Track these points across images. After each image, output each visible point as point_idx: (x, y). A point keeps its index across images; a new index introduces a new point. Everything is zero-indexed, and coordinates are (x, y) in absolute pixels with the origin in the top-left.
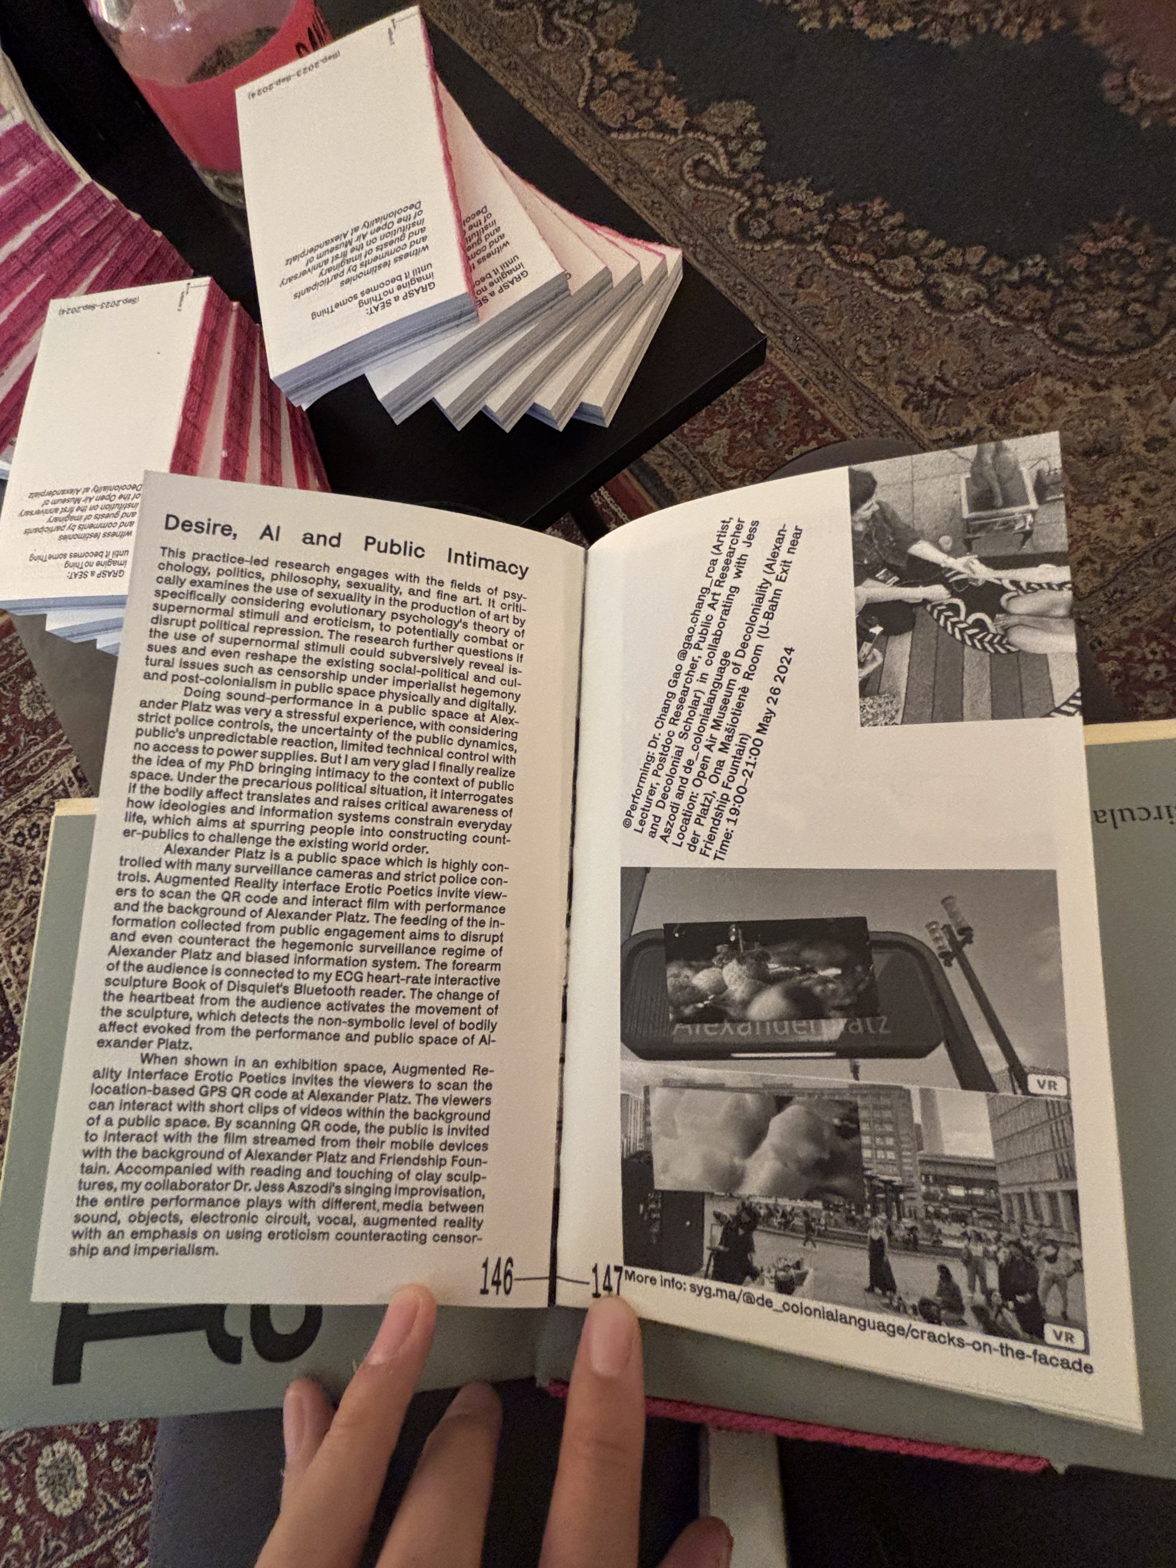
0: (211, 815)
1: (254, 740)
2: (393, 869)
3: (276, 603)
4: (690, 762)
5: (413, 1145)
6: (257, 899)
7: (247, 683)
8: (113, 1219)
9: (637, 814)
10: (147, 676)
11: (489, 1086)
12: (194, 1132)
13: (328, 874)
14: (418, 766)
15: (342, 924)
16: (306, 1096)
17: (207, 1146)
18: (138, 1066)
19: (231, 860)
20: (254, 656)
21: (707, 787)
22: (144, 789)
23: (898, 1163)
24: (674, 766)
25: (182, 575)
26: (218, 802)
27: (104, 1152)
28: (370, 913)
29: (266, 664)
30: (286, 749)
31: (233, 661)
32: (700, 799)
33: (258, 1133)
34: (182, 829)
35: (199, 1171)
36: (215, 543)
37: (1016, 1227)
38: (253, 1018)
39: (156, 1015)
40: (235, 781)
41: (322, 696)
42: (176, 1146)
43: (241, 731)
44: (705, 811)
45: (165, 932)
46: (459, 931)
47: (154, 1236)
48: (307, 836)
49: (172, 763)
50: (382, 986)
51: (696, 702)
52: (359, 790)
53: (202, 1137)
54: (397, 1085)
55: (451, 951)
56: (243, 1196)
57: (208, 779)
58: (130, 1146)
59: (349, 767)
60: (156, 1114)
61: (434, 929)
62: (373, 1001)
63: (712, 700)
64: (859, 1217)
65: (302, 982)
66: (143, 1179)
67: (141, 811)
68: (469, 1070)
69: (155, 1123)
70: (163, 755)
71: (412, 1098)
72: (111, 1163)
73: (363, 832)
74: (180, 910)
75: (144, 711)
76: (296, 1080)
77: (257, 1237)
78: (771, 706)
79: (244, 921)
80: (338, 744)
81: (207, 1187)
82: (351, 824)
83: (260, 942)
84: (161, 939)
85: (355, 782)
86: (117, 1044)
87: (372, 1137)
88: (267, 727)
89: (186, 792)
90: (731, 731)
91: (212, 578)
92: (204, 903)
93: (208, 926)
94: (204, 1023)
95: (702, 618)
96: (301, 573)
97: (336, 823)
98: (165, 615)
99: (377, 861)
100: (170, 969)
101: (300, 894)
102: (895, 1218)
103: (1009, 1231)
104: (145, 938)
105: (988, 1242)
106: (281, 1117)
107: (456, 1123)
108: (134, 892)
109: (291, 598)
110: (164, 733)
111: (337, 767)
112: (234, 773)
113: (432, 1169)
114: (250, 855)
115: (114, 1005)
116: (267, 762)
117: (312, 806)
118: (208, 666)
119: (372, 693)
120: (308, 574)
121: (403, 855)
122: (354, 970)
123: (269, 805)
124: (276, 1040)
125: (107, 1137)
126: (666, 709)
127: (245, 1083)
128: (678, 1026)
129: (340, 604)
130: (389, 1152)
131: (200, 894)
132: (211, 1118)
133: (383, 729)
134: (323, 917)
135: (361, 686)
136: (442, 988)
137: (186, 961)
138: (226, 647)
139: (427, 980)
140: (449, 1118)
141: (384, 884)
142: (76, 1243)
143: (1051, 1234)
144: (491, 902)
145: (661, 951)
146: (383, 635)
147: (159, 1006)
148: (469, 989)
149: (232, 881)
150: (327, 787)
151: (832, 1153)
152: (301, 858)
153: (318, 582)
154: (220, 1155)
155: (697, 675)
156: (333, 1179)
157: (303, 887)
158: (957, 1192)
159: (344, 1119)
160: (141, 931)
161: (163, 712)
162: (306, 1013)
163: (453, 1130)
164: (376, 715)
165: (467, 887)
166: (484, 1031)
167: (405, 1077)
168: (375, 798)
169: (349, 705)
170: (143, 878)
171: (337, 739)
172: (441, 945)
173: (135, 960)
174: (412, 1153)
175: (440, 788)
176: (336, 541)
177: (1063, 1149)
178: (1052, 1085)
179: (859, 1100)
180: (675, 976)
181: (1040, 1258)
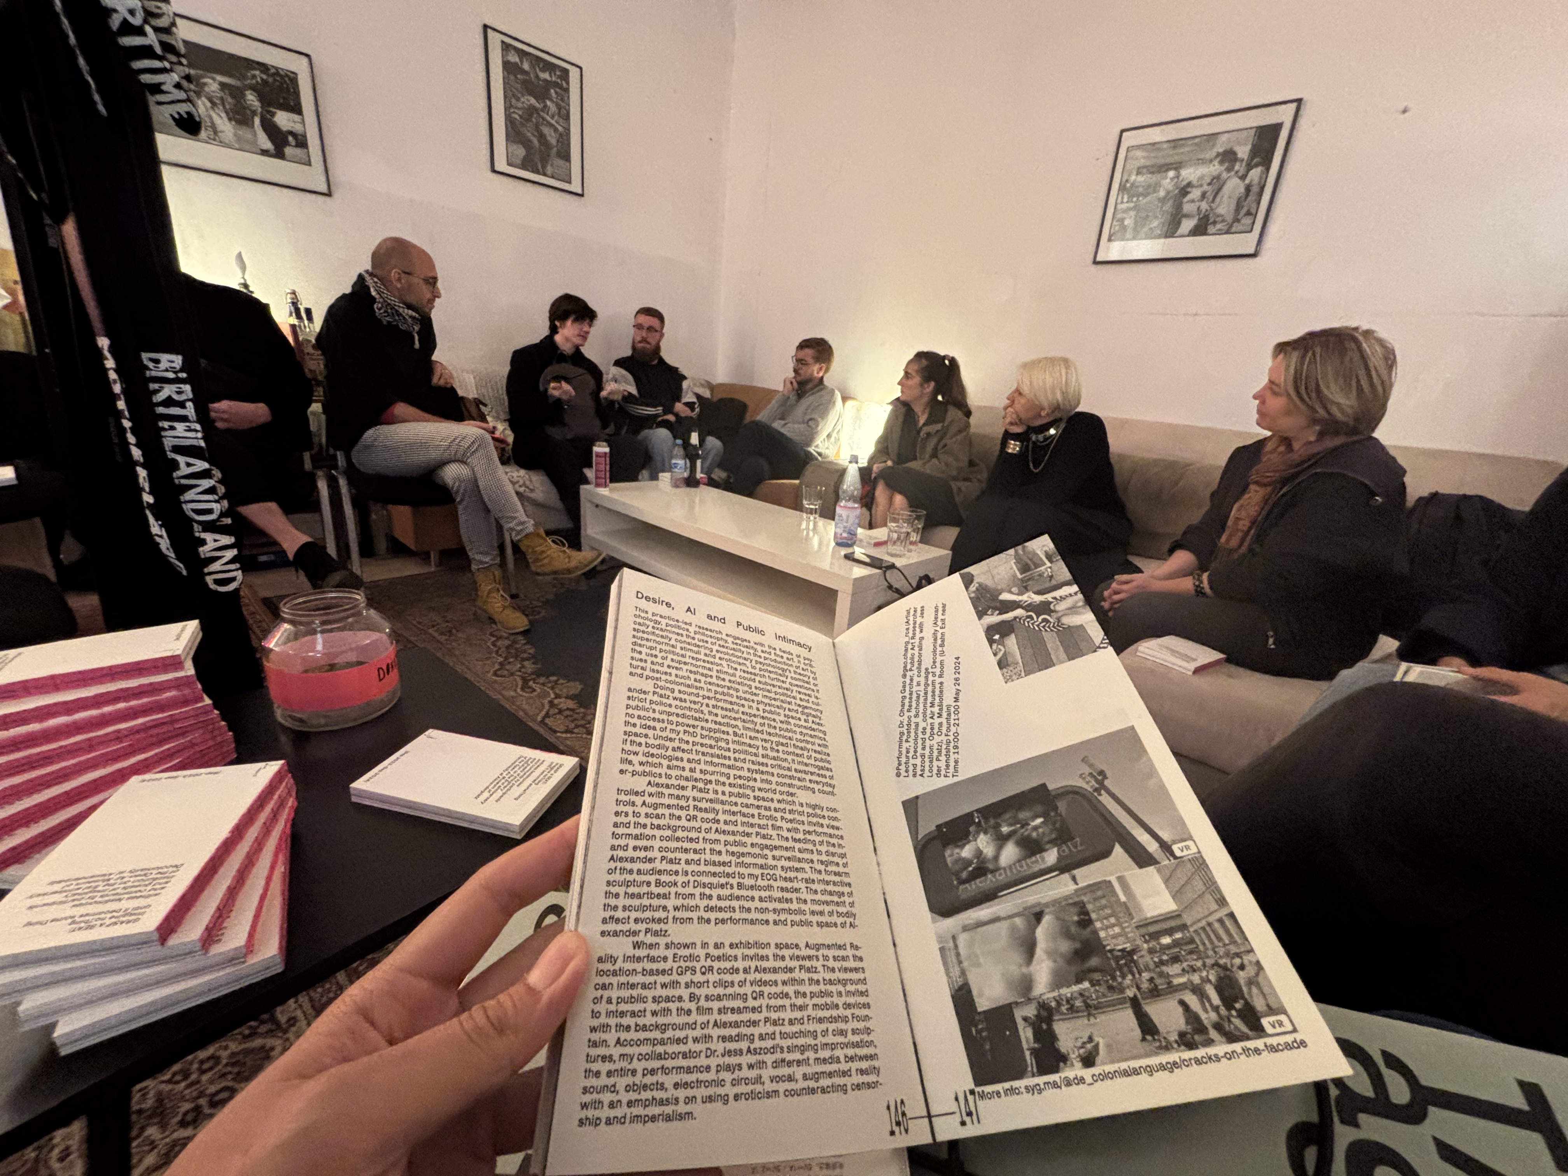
0: (675, 763)
1: (695, 719)
2: (782, 806)
3: (699, 646)
4: (924, 729)
5: (826, 1007)
6: (707, 821)
7: (688, 686)
8: (614, 1089)
9: (903, 767)
10: (631, 675)
11: (861, 959)
12: (674, 1006)
13: (747, 806)
14: (782, 744)
15: (759, 840)
16: (752, 970)
17: (684, 1019)
18: (631, 953)
19: (688, 793)
21: (937, 739)
22: (632, 743)
23: (1123, 934)
24: (916, 734)
25: (648, 623)
26: (679, 754)
27: (605, 1028)
28: (774, 833)
30: (713, 726)
31: (679, 673)
32: (935, 747)
33: (721, 1004)
34: (658, 770)
35: (679, 1041)
36: (663, 610)
37: (1211, 953)
38: (712, 909)
39: (643, 909)
40: (687, 742)
41: (729, 699)
42: (660, 1020)
43: (688, 713)
44: (940, 752)
45: (649, 844)
46: (824, 849)
47: (646, 1104)
48: (732, 781)
49: (649, 728)
50: (789, 885)
51: (918, 697)
52: (756, 755)
53: (680, 1011)
54: (810, 958)
55: (822, 862)
56: (713, 1062)
57: (671, 740)
58: (627, 1021)
59: (748, 741)
60: (645, 993)
61: (810, 846)
62: (786, 895)
63: (926, 693)
64: (1115, 984)
65: (741, 881)
66: (636, 1051)
67: (631, 758)
68: (848, 946)
69: (644, 1000)
70: (643, 722)
71: (820, 968)
72: (612, 1037)
73: (762, 781)
74: (659, 827)
75: (631, 694)
77: (725, 1099)
78: (957, 687)
79: (701, 836)
80: (741, 727)
81: (685, 1055)
82: (754, 775)
83: (712, 851)
84: (646, 849)
85: (753, 750)
86: (616, 934)
87: (799, 1001)
88: (702, 712)
89: (659, 747)
90: (941, 705)
91: (664, 627)
92: (675, 822)
93: (678, 839)
94: (679, 914)
95: (909, 655)
96: (709, 633)
97: (745, 773)
98: (639, 642)
99: (772, 800)
100: (653, 871)
101: (733, 818)
102: (1137, 976)
104: (635, 848)
106: (737, 989)
107: (849, 987)
108: (627, 814)
109: (705, 644)
110: (643, 709)
111: (742, 740)
112: (686, 737)
113: (841, 1026)
114: (701, 790)
115: (613, 902)
116: (705, 733)
117: (732, 762)
118: (666, 673)
119: (753, 701)
120: (713, 634)
121: (785, 797)
122: (771, 872)
123: (709, 759)
124: (729, 926)
125: (608, 1014)
126: (903, 705)
127: (709, 963)
128: (961, 888)
129: (731, 652)
130: (813, 1014)
131: (672, 816)
132: (685, 994)
133: (762, 721)
134: (748, 835)
135: (748, 696)
136: (822, 887)
137: (665, 866)
138: (674, 664)
139: (813, 882)
140: (844, 983)
141: (778, 815)
142: (582, 1114)
143: (1234, 950)
144: (836, 832)
145: (938, 844)
146: (753, 671)
147: (646, 901)
148: (837, 889)
149: (691, 808)
150: (739, 752)
151: (1081, 942)
152: (731, 794)
153: (718, 639)
154: (693, 1026)
155: (915, 683)
156: (778, 1041)
157: (734, 813)
159: (779, 989)
160: (632, 843)
161: (642, 696)
162: (746, 904)
163: (848, 993)
164: (757, 713)
165: (821, 821)
166: (850, 919)
167: (812, 952)
168: (765, 761)
169: (743, 706)
170: (633, 804)
171: (739, 723)
172: (815, 857)
173: (628, 866)
174: (827, 1014)
175: (796, 758)
176: (723, 621)
177: (1212, 886)
178: (1187, 848)
179: (1085, 899)
180: (952, 855)
181: (1235, 969)
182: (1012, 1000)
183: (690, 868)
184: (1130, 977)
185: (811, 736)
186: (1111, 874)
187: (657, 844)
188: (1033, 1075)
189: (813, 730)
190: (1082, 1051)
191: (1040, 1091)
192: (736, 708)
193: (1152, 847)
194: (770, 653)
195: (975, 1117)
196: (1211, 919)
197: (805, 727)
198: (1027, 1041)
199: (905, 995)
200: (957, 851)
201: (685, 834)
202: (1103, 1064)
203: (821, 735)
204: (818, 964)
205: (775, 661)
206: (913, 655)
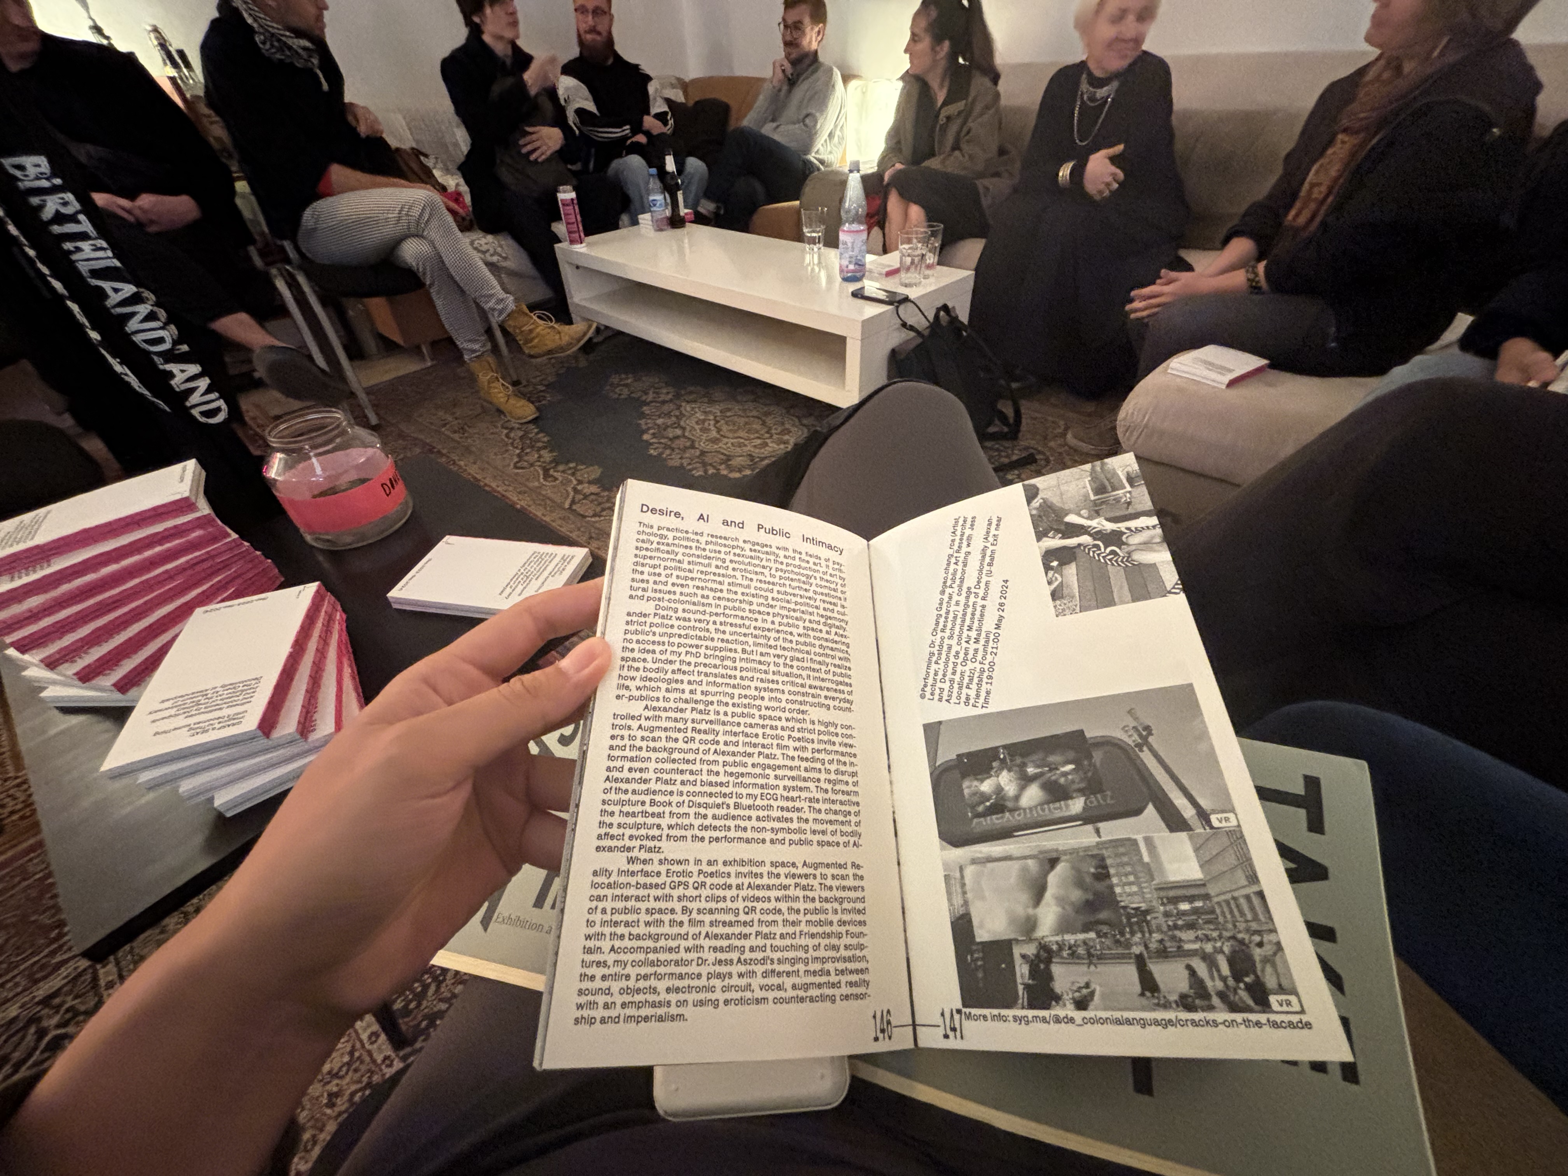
0: (674, 685)
1: (700, 638)
2: (790, 725)
3: (709, 558)
4: (957, 653)
5: (820, 923)
6: (706, 742)
7: (694, 604)
8: (608, 992)
10: (631, 597)
11: (862, 878)
12: (666, 918)
13: (751, 726)
14: (797, 659)
15: (762, 760)
16: (745, 887)
17: (676, 930)
18: (625, 867)
19: (688, 715)
20: (698, 587)
21: (970, 665)
22: (630, 668)
23: (1141, 893)
24: (948, 657)
26: (679, 677)
27: (600, 936)
28: (778, 753)
29: (706, 593)
30: (720, 645)
31: (685, 590)
32: (967, 673)
33: (713, 917)
34: (655, 694)
35: (671, 950)
36: (671, 522)
37: (1230, 926)
38: (706, 828)
39: (638, 827)
40: (689, 664)
41: (740, 614)
42: (653, 930)
43: (692, 633)
44: (971, 680)
45: (644, 765)
46: (833, 767)
47: (639, 1005)
48: (736, 700)
49: (648, 651)
50: (790, 804)
51: (955, 617)
52: (766, 672)
53: (672, 923)
54: (806, 876)
55: (829, 781)
56: (704, 970)
57: (671, 662)
58: (620, 930)
59: (758, 658)
60: (639, 905)
61: (818, 765)
62: (786, 815)
63: (964, 615)
64: (1122, 939)
65: (739, 800)
66: (629, 957)
67: (628, 683)
68: (849, 866)
69: (637, 911)
70: (642, 646)
71: (817, 886)
72: (606, 945)
73: (771, 699)
74: (655, 750)
75: (629, 618)
76: (738, 874)
77: (715, 1004)
78: (1001, 613)
79: (698, 757)
80: (751, 643)
81: (677, 963)
82: (763, 694)
83: (710, 772)
84: (641, 770)
85: (763, 667)
86: (610, 849)
87: (792, 917)
88: (708, 630)
89: (658, 670)
90: (979, 630)
91: (670, 541)
92: (672, 745)
93: (674, 761)
94: (673, 832)
95: (951, 570)
96: (723, 541)
97: (753, 693)
98: (642, 560)
99: (780, 719)
100: (647, 792)
101: (734, 739)
102: (1147, 935)
103: (1226, 930)
104: (630, 770)
105: (1215, 940)
106: (729, 904)
107: (846, 905)
108: (622, 737)
109: (718, 555)
110: (643, 632)
111: (752, 657)
112: (688, 659)
113: (834, 941)
114: (701, 712)
115: (608, 819)
116: (709, 652)
117: (738, 681)
118: (669, 592)
119: (768, 614)
120: (727, 543)
121: (795, 715)
122: (772, 792)
123: (711, 679)
124: (724, 844)
125: (603, 923)
126: (937, 624)
127: (702, 878)
128: (975, 821)
129: (747, 561)
130: (805, 929)
131: (668, 738)
132: (678, 907)
133: (777, 635)
134: (750, 755)
135: (762, 609)
136: (827, 806)
137: (659, 786)
138: (679, 581)
139: (818, 801)
140: (841, 901)
141: (786, 734)
142: (579, 1014)
143: (1254, 926)
144: (848, 750)
145: (956, 774)
146: (772, 580)
147: (640, 820)
148: (843, 808)
149: (690, 730)
150: (747, 670)
151: (1095, 894)
152: (734, 715)
153: (733, 547)
154: (685, 937)
155: (953, 602)
156: (768, 953)
157: (735, 734)
158: (1184, 906)
159: (772, 905)
160: (627, 765)
162: (743, 824)
163: (844, 911)
164: (771, 627)
165: (834, 739)
166: (855, 838)
167: (811, 871)
168: (775, 678)
169: (756, 620)
170: (629, 728)
171: (751, 640)
172: (823, 776)
173: (624, 786)
174: (820, 930)
175: (811, 674)
176: (741, 525)
177: (1246, 862)
178: (1227, 819)
179: (1104, 852)
180: (969, 787)
181: (1252, 945)
182: (1012, 936)
183: (685, 789)
184: (1139, 935)
185: (832, 649)
186: (1138, 832)
187: (652, 765)
188: (1023, 1008)
189: (836, 642)
190: (1077, 994)
191: (1028, 1023)
192: (747, 623)
193: (1188, 812)
194: (794, 558)
195: (958, 1033)
196: (1236, 894)
197: (826, 640)
198: (1022, 976)
199: (904, 913)
200: (976, 783)
201: (681, 756)
202: (1096, 1009)
203: (844, 648)
204: (815, 883)
205: (800, 567)
206: (955, 571)
